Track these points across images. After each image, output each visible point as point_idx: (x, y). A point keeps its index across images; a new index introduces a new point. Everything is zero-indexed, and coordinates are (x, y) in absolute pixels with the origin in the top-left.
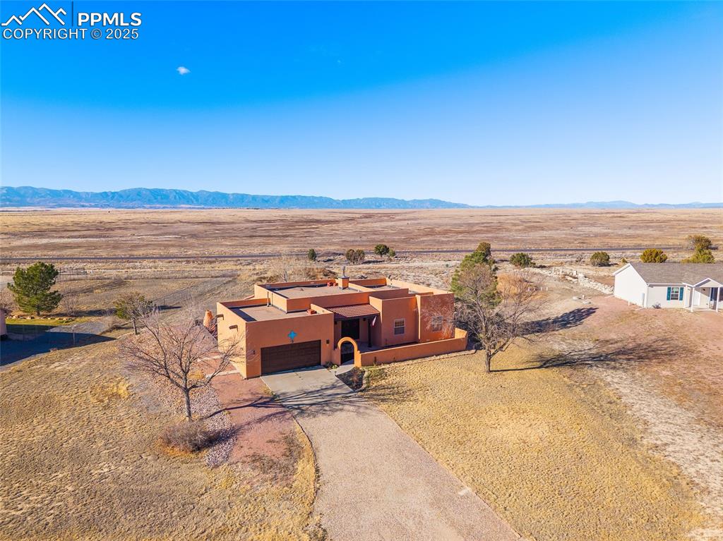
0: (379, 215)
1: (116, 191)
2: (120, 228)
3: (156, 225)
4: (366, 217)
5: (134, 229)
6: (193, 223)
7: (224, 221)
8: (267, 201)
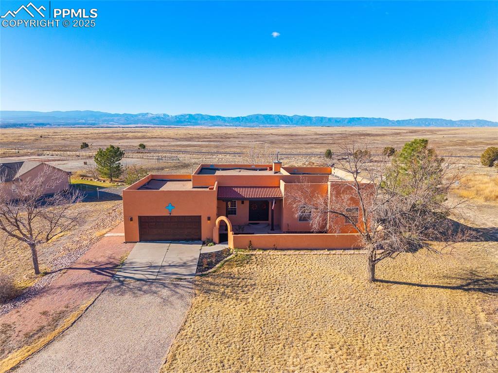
0: (424, 131)
1: (244, 116)
2: (234, 137)
3: (256, 136)
4: (411, 132)
5: (242, 138)
6: (279, 135)
7: (300, 134)
8: (339, 122)
